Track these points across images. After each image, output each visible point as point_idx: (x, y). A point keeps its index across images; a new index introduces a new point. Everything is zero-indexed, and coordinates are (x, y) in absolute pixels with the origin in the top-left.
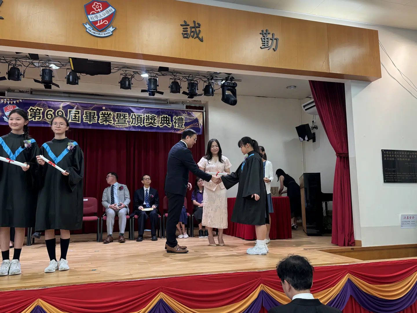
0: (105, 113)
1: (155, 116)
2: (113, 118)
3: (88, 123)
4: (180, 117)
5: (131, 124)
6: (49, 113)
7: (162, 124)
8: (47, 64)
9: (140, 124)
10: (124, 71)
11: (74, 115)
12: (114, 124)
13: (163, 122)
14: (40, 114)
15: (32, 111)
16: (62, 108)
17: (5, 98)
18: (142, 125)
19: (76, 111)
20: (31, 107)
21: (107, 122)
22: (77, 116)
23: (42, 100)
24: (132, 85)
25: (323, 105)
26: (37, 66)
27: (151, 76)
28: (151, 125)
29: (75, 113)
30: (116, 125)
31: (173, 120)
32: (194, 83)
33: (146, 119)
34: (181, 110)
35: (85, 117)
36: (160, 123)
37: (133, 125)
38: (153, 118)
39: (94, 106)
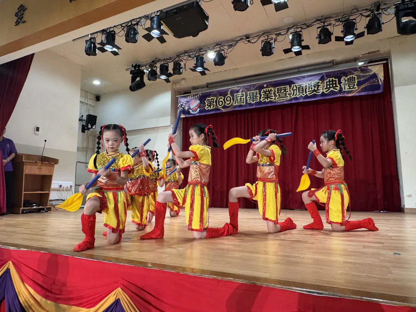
0: (266, 90)
1: (319, 82)
2: (274, 94)
3: (251, 103)
4: (350, 77)
5: (292, 96)
6: (220, 100)
7: (327, 89)
9: (302, 94)
11: (239, 98)
12: (275, 99)
13: (328, 86)
14: (214, 103)
15: (208, 101)
16: (229, 94)
17: (190, 95)
18: (304, 94)
19: (241, 94)
20: (207, 98)
21: (269, 99)
22: (242, 99)
23: (215, 91)
28: (315, 93)
29: (241, 96)
30: (277, 100)
31: (342, 81)
32: (352, 22)
34: (351, 68)
35: (248, 98)
36: (325, 89)
37: (294, 96)
38: (317, 85)
39: (256, 85)
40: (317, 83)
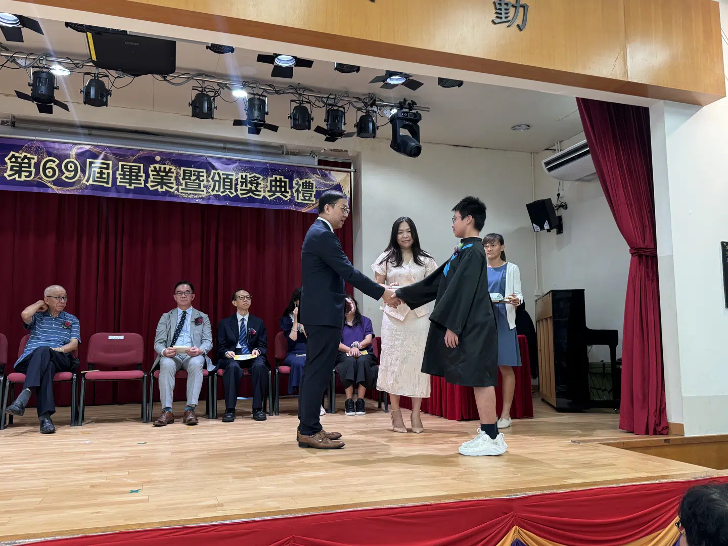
0: (160, 168)
1: (259, 178)
2: (175, 180)
3: (126, 186)
4: (306, 181)
5: (211, 192)
6: (48, 165)
7: (273, 193)
8: (44, 62)
9: (230, 192)
10: (201, 82)
11: (99, 170)
12: (177, 190)
13: (273, 189)
14: (30, 167)
15: (13, 160)
16: (74, 156)
18: (232, 193)
19: (103, 163)
21: (165, 187)
22: (104, 174)
23: (33, 140)
24: (215, 112)
25: (607, 150)
26: (23, 64)
27: (254, 94)
28: (251, 194)
29: (101, 168)
30: (182, 193)
31: (294, 185)
32: (339, 110)
33: (241, 182)
34: (308, 167)
35: (120, 174)
36: (268, 191)
37: (215, 193)
38: (255, 182)
39: (138, 153)
40: (256, 178)
